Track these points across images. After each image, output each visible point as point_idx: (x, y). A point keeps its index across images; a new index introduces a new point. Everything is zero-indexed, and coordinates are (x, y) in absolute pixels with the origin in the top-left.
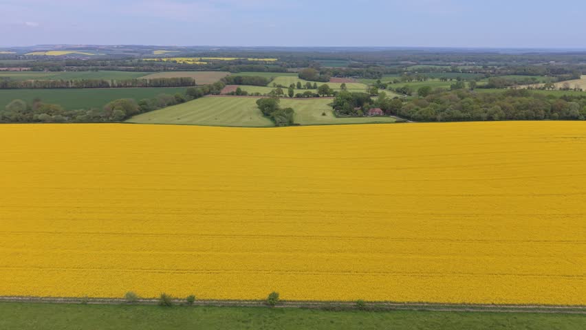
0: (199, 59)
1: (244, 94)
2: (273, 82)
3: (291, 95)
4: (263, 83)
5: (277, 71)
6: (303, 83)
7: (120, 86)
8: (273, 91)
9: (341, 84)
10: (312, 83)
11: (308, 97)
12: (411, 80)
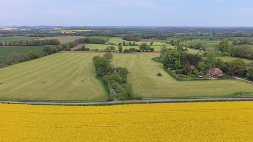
0: (73, 31)
1: (88, 50)
2: (108, 42)
3: (120, 51)
4: (102, 42)
5: (110, 36)
6: (127, 42)
7: (10, 45)
8: (107, 48)
9: (150, 42)
10: (132, 43)
11: (133, 52)
12: (187, 40)
